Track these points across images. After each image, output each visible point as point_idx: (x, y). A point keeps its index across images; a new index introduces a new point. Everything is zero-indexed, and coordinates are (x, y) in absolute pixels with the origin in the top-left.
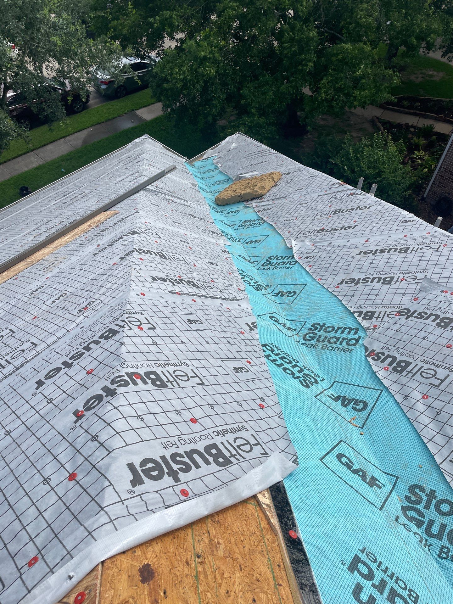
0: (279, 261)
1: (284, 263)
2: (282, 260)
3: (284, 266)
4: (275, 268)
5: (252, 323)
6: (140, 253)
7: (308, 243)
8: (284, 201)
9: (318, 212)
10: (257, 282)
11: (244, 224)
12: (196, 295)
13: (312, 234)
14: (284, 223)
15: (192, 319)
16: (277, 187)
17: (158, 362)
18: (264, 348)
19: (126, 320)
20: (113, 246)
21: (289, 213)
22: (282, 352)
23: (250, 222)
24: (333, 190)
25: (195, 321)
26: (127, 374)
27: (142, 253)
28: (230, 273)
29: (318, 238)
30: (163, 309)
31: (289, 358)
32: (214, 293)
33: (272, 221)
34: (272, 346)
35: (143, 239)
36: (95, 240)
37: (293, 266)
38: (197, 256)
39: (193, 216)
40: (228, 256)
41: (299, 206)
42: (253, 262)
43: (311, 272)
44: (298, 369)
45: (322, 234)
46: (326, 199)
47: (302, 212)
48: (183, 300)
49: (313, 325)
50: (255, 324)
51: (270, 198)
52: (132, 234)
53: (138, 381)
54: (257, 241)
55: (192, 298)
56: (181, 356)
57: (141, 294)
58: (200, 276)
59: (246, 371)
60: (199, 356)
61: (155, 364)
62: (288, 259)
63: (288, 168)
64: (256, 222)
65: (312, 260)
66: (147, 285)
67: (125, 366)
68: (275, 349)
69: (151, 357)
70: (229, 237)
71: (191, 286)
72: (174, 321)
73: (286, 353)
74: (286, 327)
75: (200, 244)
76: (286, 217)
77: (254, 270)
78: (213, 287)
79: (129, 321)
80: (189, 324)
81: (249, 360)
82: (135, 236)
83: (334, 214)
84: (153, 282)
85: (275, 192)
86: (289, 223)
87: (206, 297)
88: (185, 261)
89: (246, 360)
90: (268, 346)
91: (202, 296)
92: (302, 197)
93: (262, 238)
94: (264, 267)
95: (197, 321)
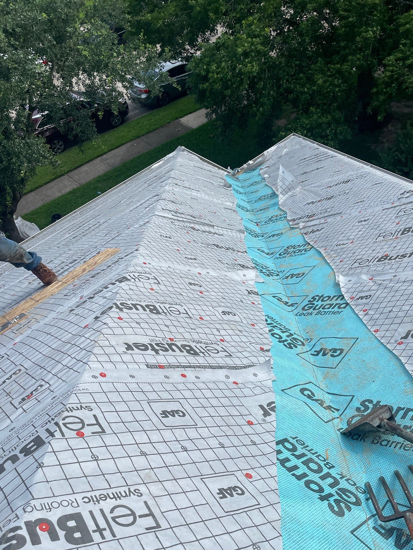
0: (325, 303)
1: (331, 305)
2: (328, 302)
3: (330, 310)
4: (319, 313)
5: (269, 405)
6: (121, 310)
7: (364, 277)
8: (338, 218)
9: (381, 232)
10: (291, 335)
11: (286, 252)
12: (190, 367)
13: (371, 263)
14: (336, 248)
15: (169, 410)
16: (332, 200)
17: (88, 495)
18: (280, 447)
19: (61, 423)
20: (93, 300)
21: (343, 235)
22: (309, 451)
23: (294, 248)
24: (404, 201)
25: (173, 413)
26: (28, 524)
27: (124, 310)
28: (253, 325)
29: (378, 269)
30: (127, 396)
31: (319, 462)
32: (219, 359)
33: (321, 245)
34: (294, 441)
35: (132, 287)
36: (80, 289)
37: (342, 310)
38: (208, 304)
39: (217, 246)
40: (257, 299)
41: (357, 224)
42: (292, 305)
43: (365, 320)
44: (330, 480)
45: (384, 263)
46: (392, 214)
47: (361, 233)
48: (166, 377)
49: (363, 403)
50: (273, 405)
51: (322, 216)
52: (120, 282)
53: (44, 536)
54: (299, 274)
55: (181, 371)
56: (133, 478)
57: (101, 374)
58: (203, 336)
59: (240, 492)
60: (164, 474)
61: (83, 499)
62: (336, 300)
63: (348, 175)
64: (302, 248)
65: (368, 300)
66: (116, 358)
67: (29, 509)
68: (299, 447)
69: (81, 485)
70: (264, 271)
71: (185, 353)
72: (140, 416)
73: (316, 453)
74: (325, 405)
75: (217, 286)
76: (340, 241)
77: (291, 316)
78: (220, 349)
79: (64, 424)
80: (162, 419)
81: (250, 472)
82: (123, 284)
83: (402, 234)
84: (126, 353)
85: (328, 207)
86: (343, 249)
87: (205, 367)
88: (187, 313)
89: (245, 472)
90: (288, 441)
91: (199, 367)
92: (363, 212)
93: (306, 270)
94: (305, 312)
95: (177, 412)
